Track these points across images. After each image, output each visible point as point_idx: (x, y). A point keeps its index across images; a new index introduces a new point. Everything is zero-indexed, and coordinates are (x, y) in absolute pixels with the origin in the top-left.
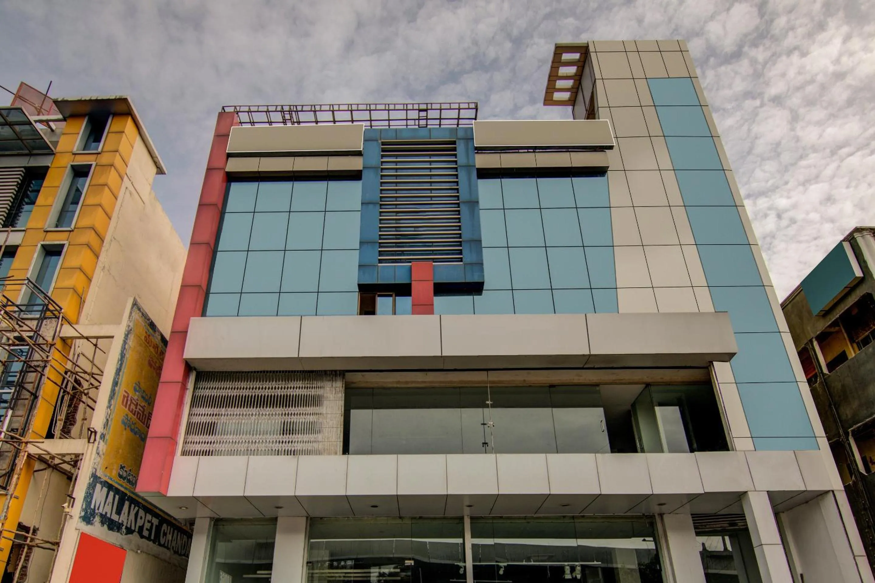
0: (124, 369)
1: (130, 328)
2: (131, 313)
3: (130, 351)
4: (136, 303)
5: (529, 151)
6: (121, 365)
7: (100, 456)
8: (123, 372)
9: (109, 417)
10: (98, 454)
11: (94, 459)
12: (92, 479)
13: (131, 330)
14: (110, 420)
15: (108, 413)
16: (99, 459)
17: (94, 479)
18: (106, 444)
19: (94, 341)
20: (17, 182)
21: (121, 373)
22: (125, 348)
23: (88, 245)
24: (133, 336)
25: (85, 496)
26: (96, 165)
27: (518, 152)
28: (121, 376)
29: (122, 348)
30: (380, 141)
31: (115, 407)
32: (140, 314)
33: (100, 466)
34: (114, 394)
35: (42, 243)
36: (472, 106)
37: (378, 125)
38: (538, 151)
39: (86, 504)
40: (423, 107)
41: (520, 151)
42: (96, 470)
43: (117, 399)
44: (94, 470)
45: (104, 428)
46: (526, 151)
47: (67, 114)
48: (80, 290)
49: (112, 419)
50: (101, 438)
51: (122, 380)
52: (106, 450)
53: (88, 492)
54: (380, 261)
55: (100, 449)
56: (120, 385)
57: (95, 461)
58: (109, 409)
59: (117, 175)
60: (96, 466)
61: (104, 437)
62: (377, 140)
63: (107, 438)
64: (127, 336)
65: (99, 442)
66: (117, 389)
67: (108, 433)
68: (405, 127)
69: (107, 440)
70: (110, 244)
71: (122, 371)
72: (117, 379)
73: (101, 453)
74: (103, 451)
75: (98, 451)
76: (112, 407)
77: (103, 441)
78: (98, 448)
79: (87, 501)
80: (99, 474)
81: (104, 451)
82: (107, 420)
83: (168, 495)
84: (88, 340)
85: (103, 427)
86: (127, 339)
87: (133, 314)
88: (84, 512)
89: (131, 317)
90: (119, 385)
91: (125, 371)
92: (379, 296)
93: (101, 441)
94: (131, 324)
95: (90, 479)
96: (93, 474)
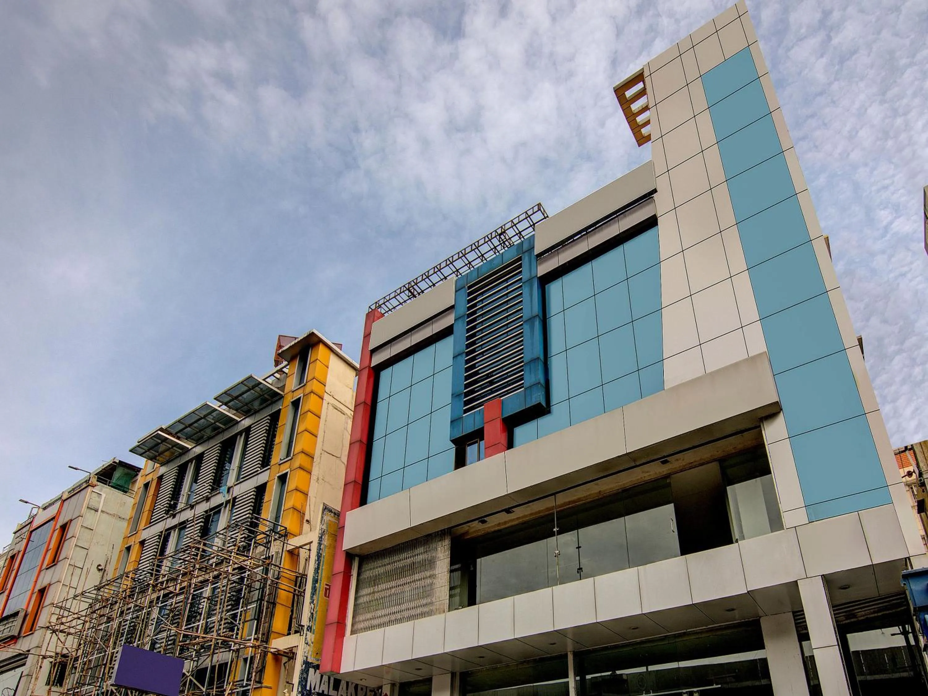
0: (322, 566)
1: (323, 530)
2: (322, 517)
3: (326, 549)
4: (326, 507)
5: (582, 234)
6: (319, 564)
7: (309, 645)
8: (322, 569)
9: (313, 610)
10: (307, 644)
11: (304, 649)
12: (304, 666)
13: (324, 531)
14: (314, 613)
15: (311, 608)
16: (308, 647)
17: (306, 665)
18: (313, 633)
19: (307, 547)
20: (266, 429)
21: (320, 571)
22: (320, 549)
23: (301, 468)
24: (327, 536)
25: (299, 681)
26: (304, 396)
27: (574, 240)
28: (320, 574)
29: (318, 549)
30: (466, 287)
31: (318, 600)
32: (332, 514)
33: (310, 653)
34: (316, 590)
35: (278, 475)
36: (536, 209)
37: (465, 271)
38: (590, 230)
39: (301, 687)
40: (499, 231)
41: (575, 238)
42: (307, 658)
43: (319, 594)
44: (305, 658)
45: (310, 621)
46: (580, 235)
47: (289, 359)
48: (299, 507)
49: (316, 613)
50: (308, 630)
51: (321, 576)
52: (315, 639)
53: (301, 677)
54: (466, 411)
55: (309, 639)
56: (321, 580)
57: (305, 650)
58: (312, 604)
59: (317, 397)
60: (306, 654)
61: (311, 628)
62: (464, 287)
63: (314, 628)
64: (321, 538)
65: (306, 634)
66: (317, 585)
67: (315, 624)
68: (495, 255)
69: (314, 630)
70: (321, 457)
71: (321, 567)
72: (316, 577)
73: (310, 642)
74: (311, 640)
75: (306, 642)
76: (315, 602)
77: (311, 632)
78: (306, 639)
79: (302, 684)
80: (310, 660)
81: (313, 640)
82: (312, 614)
83: (341, 672)
84: (302, 548)
85: (308, 620)
86: (321, 541)
87: (325, 518)
88: (300, 695)
89: (323, 521)
90: (319, 581)
91: (323, 567)
92: (469, 445)
93: (308, 633)
94: (324, 527)
95: (302, 666)
96: (304, 661)
